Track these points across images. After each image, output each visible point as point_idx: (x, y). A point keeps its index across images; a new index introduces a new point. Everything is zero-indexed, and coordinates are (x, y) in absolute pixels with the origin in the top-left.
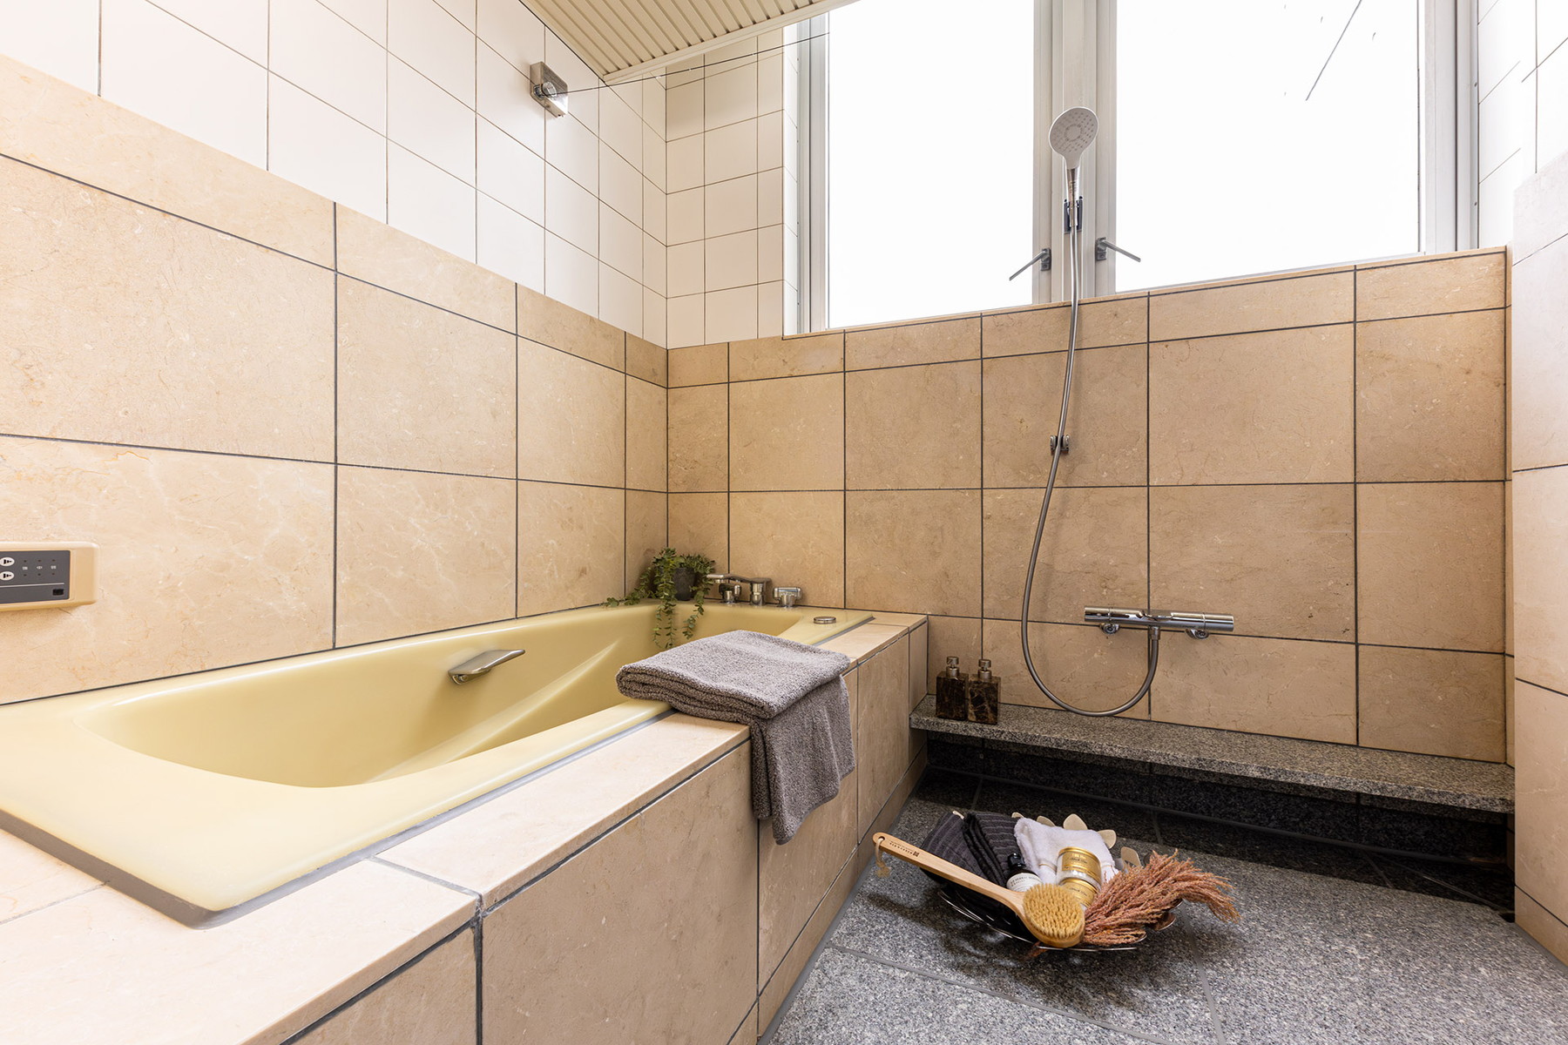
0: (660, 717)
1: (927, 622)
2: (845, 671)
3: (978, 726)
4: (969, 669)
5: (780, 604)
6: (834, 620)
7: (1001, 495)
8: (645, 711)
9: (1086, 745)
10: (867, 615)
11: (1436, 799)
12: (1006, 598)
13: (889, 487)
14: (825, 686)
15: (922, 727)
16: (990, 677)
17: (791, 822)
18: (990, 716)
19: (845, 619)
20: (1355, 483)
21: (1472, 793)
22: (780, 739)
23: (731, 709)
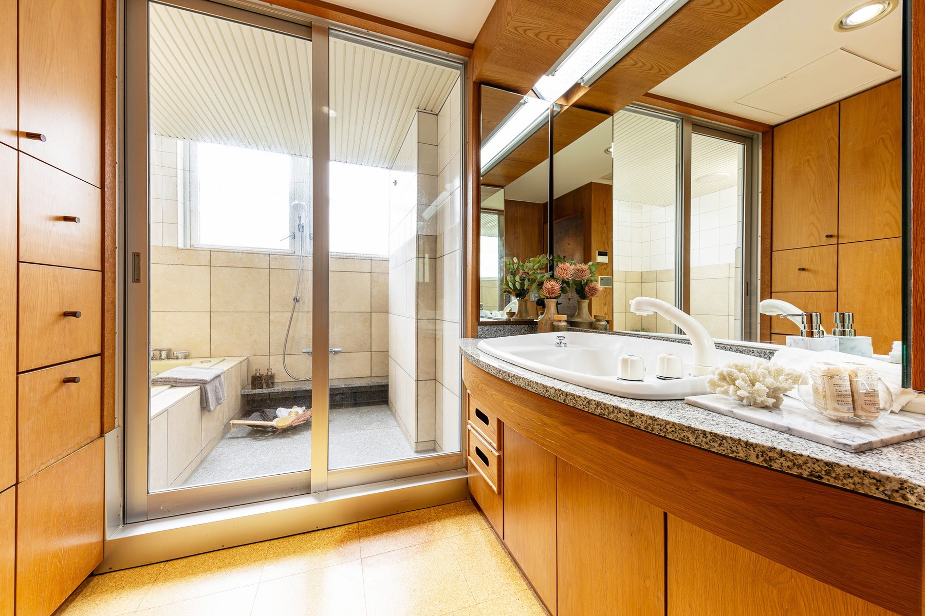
0: (170, 388)
1: (248, 359)
2: (222, 373)
3: (267, 389)
4: (264, 372)
5: (177, 358)
6: (210, 361)
7: (277, 314)
8: (167, 387)
9: (301, 388)
10: (223, 358)
11: (378, 384)
12: (278, 348)
13: (231, 311)
14: (218, 376)
15: (246, 393)
16: (271, 373)
17: (212, 408)
18: (271, 385)
19: (214, 360)
20: (371, 312)
21: (382, 382)
22: (209, 388)
23: (194, 383)
